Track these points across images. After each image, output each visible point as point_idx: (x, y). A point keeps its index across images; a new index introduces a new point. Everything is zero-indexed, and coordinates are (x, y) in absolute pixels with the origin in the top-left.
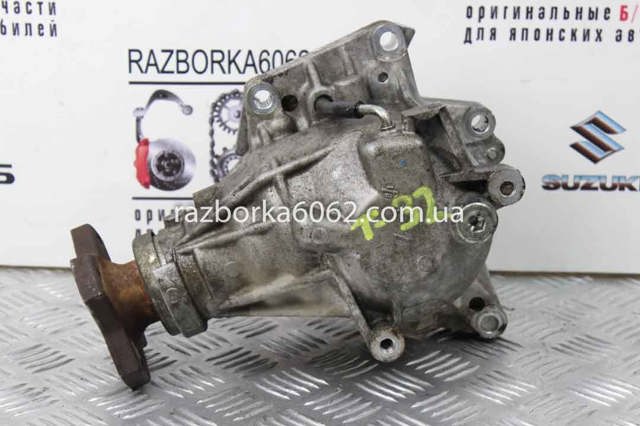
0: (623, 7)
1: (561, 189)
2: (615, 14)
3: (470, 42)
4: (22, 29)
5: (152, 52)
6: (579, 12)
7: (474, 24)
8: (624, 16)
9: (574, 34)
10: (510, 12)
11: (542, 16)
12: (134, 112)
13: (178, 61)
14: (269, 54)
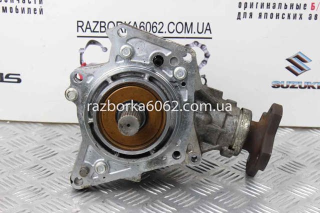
0: (313, 4)
1: (280, 88)
2: (309, 7)
3: (240, 19)
4: (26, 10)
5: (88, 22)
6: (292, 6)
7: (242, 10)
8: (313, 8)
9: (289, 16)
10: (259, 5)
11: (274, 7)
12: (80, 50)
13: (101, 27)
14: (144, 24)
